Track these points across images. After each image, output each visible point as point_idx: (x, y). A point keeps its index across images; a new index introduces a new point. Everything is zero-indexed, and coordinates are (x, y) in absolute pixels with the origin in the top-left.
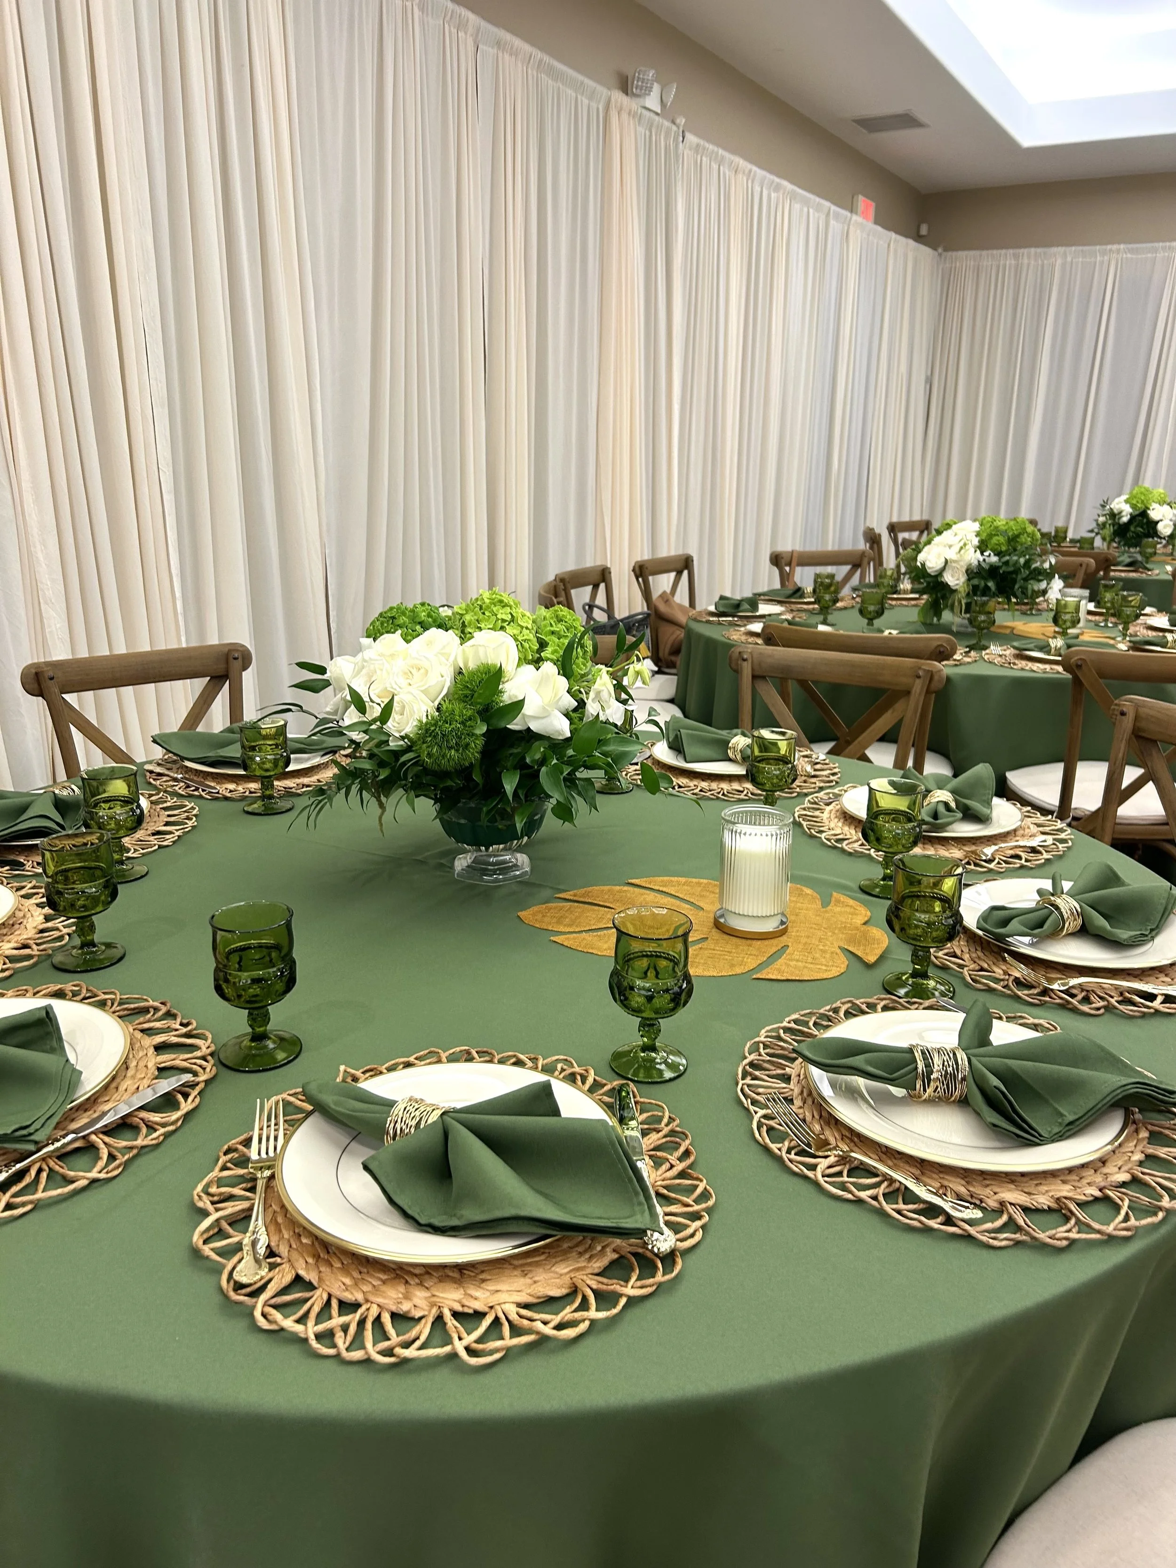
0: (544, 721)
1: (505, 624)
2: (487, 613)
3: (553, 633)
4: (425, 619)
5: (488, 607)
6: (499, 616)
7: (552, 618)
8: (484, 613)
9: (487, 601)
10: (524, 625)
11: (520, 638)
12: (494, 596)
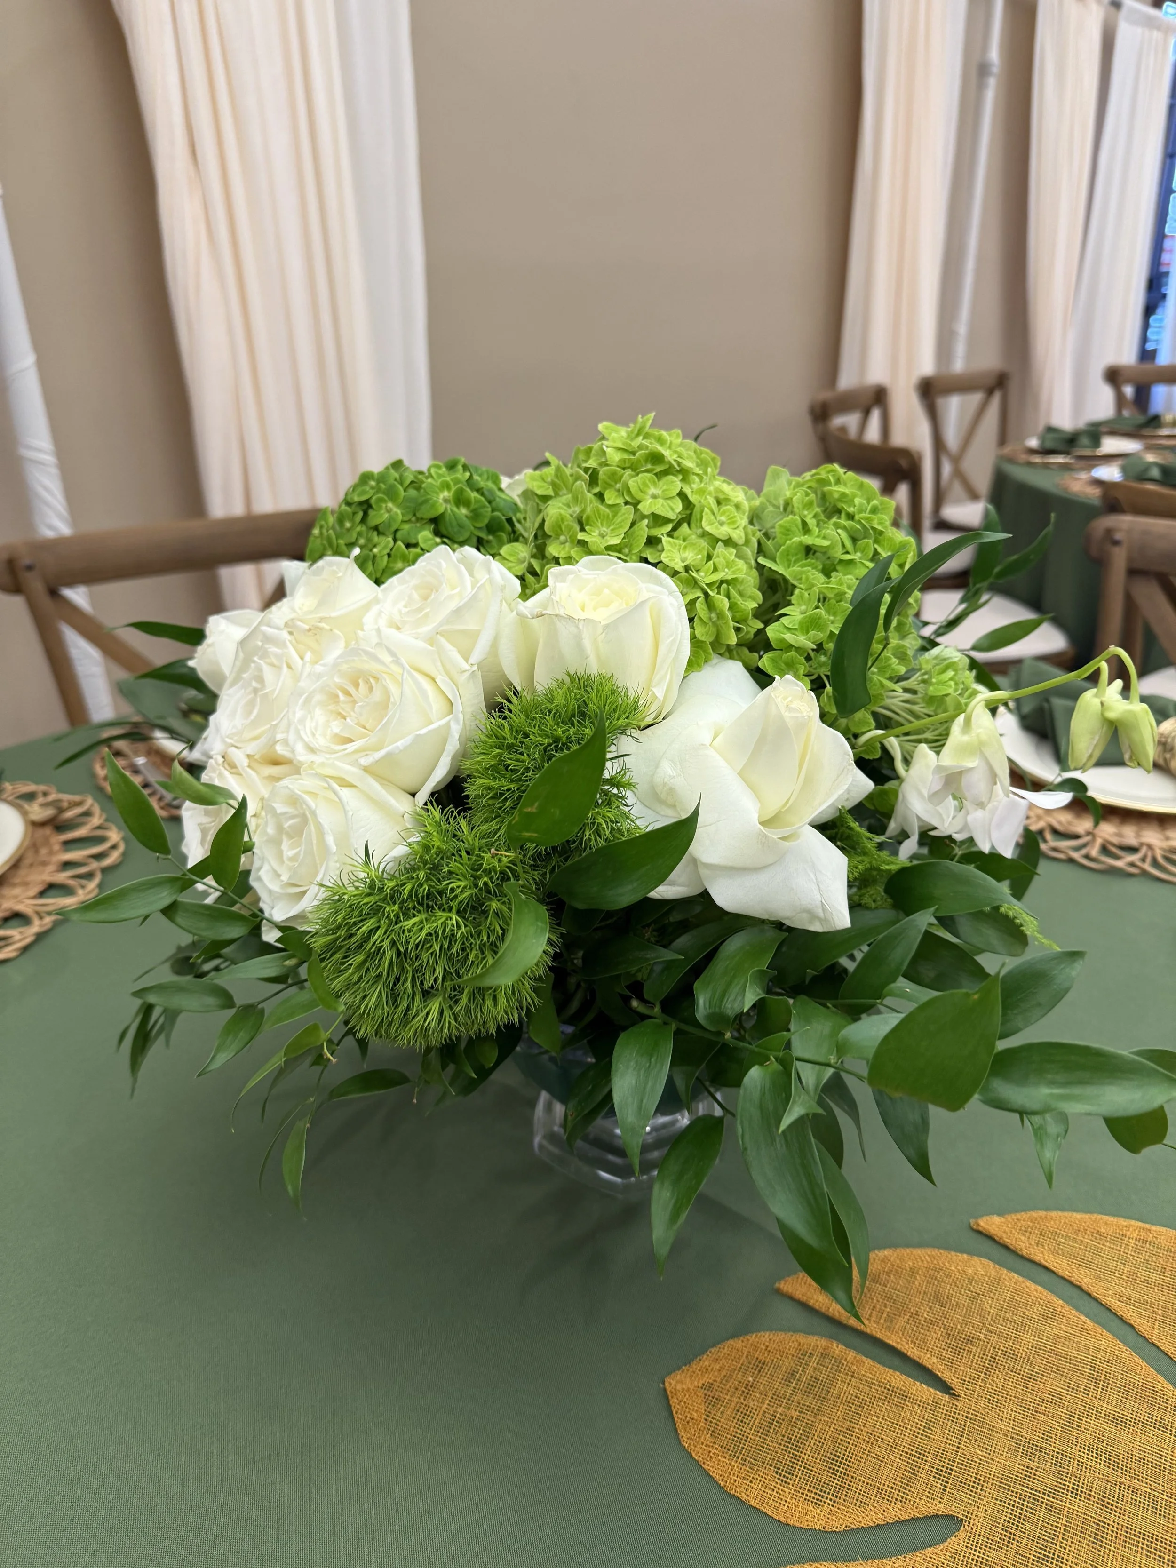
0: (762, 878)
1: (661, 532)
2: (611, 497)
3: (809, 551)
4: (451, 508)
5: (614, 477)
6: (646, 507)
7: (809, 505)
8: (600, 496)
9: (614, 457)
10: (723, 531)
11: (705, 577)
12: (636, 443)
